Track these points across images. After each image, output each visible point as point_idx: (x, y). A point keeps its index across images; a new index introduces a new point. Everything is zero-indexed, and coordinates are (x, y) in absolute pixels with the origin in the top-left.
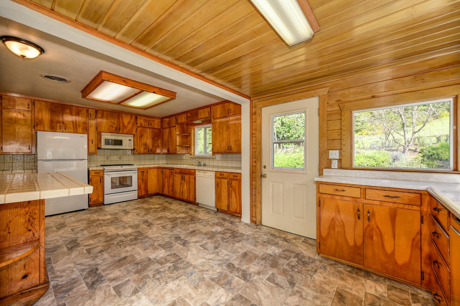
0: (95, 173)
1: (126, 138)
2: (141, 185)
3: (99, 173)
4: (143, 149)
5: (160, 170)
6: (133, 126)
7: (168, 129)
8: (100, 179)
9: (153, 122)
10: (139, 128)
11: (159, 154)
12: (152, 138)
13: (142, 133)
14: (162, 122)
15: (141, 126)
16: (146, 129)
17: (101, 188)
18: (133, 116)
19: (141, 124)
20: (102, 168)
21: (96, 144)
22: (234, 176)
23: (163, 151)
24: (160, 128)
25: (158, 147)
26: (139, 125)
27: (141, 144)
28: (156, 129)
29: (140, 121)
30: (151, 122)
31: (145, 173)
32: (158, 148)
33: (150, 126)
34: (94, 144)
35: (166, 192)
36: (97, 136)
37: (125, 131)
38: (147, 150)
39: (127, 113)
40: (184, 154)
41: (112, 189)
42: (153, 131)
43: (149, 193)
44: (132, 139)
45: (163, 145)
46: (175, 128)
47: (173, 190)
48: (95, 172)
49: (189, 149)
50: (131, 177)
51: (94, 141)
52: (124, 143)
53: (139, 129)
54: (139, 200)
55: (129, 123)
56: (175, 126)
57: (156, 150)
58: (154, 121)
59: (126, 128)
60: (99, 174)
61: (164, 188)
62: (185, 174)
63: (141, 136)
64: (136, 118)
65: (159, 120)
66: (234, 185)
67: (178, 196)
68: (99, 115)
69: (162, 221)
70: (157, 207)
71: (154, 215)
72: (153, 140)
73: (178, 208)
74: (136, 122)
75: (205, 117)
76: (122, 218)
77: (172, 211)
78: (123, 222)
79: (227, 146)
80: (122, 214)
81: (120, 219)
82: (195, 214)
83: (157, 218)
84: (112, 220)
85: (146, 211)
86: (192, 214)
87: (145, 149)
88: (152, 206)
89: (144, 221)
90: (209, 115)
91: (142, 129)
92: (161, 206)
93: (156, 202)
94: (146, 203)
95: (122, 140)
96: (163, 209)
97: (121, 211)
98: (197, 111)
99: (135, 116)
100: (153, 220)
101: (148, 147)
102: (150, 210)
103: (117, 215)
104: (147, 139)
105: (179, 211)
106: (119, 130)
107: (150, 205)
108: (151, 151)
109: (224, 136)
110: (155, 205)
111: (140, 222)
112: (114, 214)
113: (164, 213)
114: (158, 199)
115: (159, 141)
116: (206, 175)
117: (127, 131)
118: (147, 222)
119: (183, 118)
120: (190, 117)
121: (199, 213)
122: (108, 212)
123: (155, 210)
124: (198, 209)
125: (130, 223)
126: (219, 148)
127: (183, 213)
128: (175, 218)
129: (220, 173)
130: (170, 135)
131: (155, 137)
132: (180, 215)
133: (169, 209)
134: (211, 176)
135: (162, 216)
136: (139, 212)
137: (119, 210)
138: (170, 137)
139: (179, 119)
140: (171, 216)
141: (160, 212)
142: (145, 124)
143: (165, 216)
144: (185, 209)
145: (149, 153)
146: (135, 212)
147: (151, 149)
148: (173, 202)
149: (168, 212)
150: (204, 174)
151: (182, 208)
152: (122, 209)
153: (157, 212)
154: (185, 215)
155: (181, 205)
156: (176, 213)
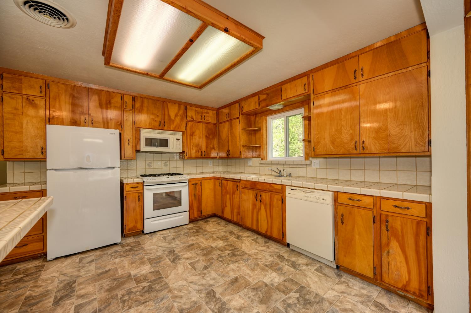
0: (132, 188)
1: (172, 136)
2: (192, 204)
3: (137, 187)
4: (194, 151)
5: (217, 182)
6: (182, 120)
7: (227, 123)
8: (139, 196)
9: (208, 115)
10: (189, 122)
11: (214, 158)
12: (206, 137)
13: (193, 129)
14: (218, 114)
15: (192, 120)
16: (199, 124)
17: (140, 209)
18: (182, 106)
19: (192, 118)
20: (140, 180)
21: (134, 145)
22: (395, 206)
23: (220, 154)
24: (215, 122)
25: (214, 148)
26: (189, 118)
27: (192, 144)
28: (211, 124)
29: (191, 113)
30: (204, 114)
31: (198, 187)
32: (213, 150)
33: (203, 120)
34: (131, 145)
35: (228, 215)
36: (135, 134)
37: (172, 127)
38: (200, 154)
39: (174, 102)
40: (250, 158)
41: (154, 210)
42: (206, 127)
43: (204, 214)
44: (180, 137)
45: (220, 147)
46: (238, 120)
47: (239, 213)
48: (132, 186)
49: (258, 150)
50: (180, 191)
51: (131, 140)
52: (170, 144)
53: (190, 124)
54: (191, 225)
55: (176, 116)
56: (238, 118)
57: (210, 154)
58: (208, 113)
59: (173, 121)
60: (137, 189)
61: (224, 208)
62: (263, 191)
63: (192, 134)
64: (186, 108)
65: (215, 112)
66: (399, 228)
67: (249, 224)
68: (138, 105)
69: (243, 296)
70: (220, 245)
71: (222, 270)
72: (207, 139)
73: (258, 252)
74: (186, 114)
75: (296, 95)
76: (168, 276)
77: (249, 261)
78: (170, 291)
79: (352, 143)
80: (168, 261)
81: (164, 279)
82: (297, 275)
83: (229, 283)
84: (150, 282)
85: (205, 256)
86: (292, 275)
87: (198, 152)
88: (212, 243)
89: (208, 293)
90: (305, 90)
91: (193, 124)
92: (226, 244)
93: (215, 233)
94: (201, 233)
95: (167, 140)
96: (232, 252)
97: (166, 252)
98: (279, 87)
99: (184, 107)
100: (225, 292)
101: (201, 150)
102: (210, 253)
103: (160, 264)
104: (200, 138)
105: (261, 261)
106: (163, 126)
107: (209, 241)
108: (205, 155)
109: (344, 123)
110: (216, 241)
111: (201, 293)
112: (155, 261)
113: (237, 264)
114: (216, 224)
115: (214, 141)
116: (310, 197)
117: (174, 127)
118: (215, 297)
119: (253, 104)
120: (265, 100)
121: (303, 273)
122: (148, 253)
123: (220, 254)
124: (295, 259)
125: (181, 297)
126: (331, 146)
127: (273, 272)
128: (266, 289)
129: (349, 196)
130: (230, 131)
131: (209, 135)
132: (271, 277)
133: (242, 254)
134: (326, 200)
135: (236, 276)
136: (195, 257)
137: (163, 249)
138: (231, 134)
139: (246, 106)
140: (253, 277)
141: (230, 263)
142: (197, 117)
143: (243, 276)
144: (271, 255)
145: (202, 157)
146: (188, 259)
147: (205, 152)
148: (242, 234)
149: (243, 263)
150: (305, 194)
151: (264, 254)
152: (167, 247)
153: (224, 261)
154: (280, 278)
155: (259, 243)
156: (259, 270)
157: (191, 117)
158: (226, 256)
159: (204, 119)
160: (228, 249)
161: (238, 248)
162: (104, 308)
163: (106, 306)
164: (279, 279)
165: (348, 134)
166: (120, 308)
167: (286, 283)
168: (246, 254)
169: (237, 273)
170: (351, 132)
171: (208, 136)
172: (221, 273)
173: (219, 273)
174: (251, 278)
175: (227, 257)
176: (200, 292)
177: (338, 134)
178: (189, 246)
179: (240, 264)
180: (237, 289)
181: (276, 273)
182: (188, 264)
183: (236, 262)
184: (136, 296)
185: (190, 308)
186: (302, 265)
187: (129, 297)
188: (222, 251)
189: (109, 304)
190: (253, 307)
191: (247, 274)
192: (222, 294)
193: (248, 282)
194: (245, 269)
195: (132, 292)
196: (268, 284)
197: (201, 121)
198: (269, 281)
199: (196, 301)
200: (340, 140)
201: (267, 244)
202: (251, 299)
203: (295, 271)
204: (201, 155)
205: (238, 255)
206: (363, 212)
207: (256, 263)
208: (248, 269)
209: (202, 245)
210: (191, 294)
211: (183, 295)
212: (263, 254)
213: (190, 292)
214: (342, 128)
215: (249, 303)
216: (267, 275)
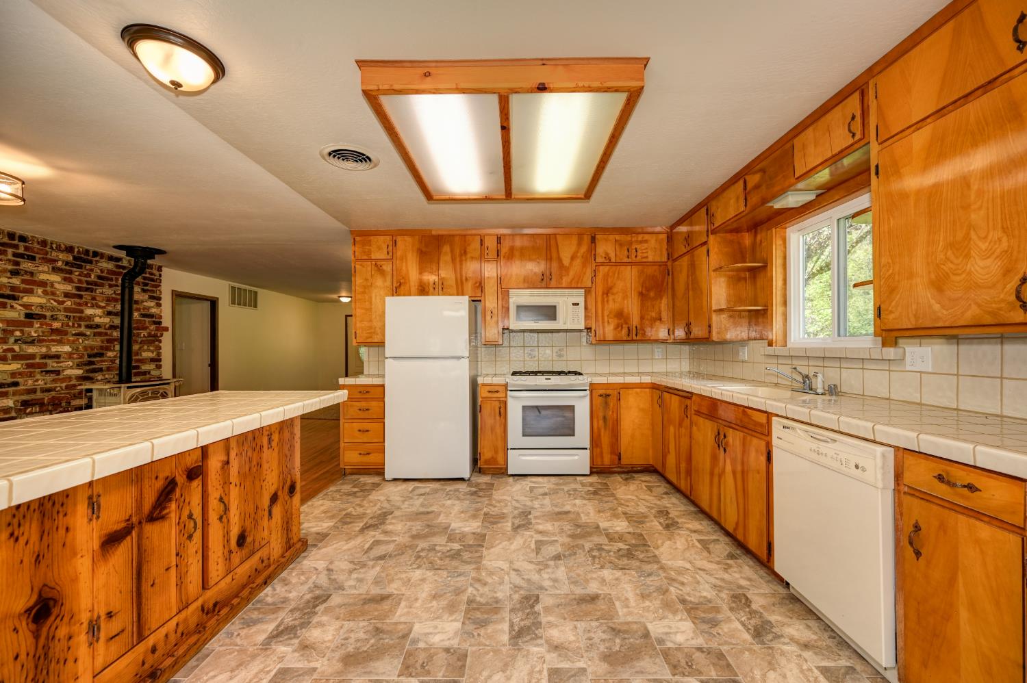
0: (490, 391)
1: (565, 298)
2: (599, 435)
3: (497, 392)
4: (612, 327)
5: (656, 395)
6: (584, 265)
7: (686, 258)
8: (500, 408)
9: (646, 245)
10: (601, 268)
11: (663, 341)
12: (641, 294)
13: (610, 280)
14: (670, 240)
15: (608, 261)
16: (622, 268)
17: (501, 429)
18: (585, 237)
19: (607, 257)
20: (502, 381)
21: (499, 319)
23: (675, 333)
24: (665, 259)
25: (660, 319)
26: (599, 260)
27: (606, 313)
28: (654, 263)
29: (605, 248)
30: (635, 246)
31: (612, 401)
32: (657, 323)
33: (633, 259)
34: (494, 319)
35: (671, 472)
36: (501, 299)
37: (565, 280)
38: (624, 331)
39: (569, 231)
40: (743, 342)
41: (523, 435)
42: (641, 273)
43: (624, 461)
44: (581, 300)
45: (675, 315)
46: (704, 249)
47: (689, 472)
48: (490, 388)
49: (760, 320)
50: (572, 407)
51: (494, 311)
52: (560, 313)
53: (602, 271)
54: (592, 479)
55: (573, 258)
57: (651, 331)
58: (646, 241)
59: (567, 269)
60: (496, 394)
61: (666, 453)
62: (729, 424)
63: (608, 291)
65: (663, 236)
68: (506, 249)
69: (580, 631)
70: (618, 529)
71: (581, 573)
72: (642, 300)
73: (688, 569)
74: (593, 253)
75: (830, 155)
76: (492, 547)
77: (651, 579)
78: (478, 569)
79: (1009, 286)
80: (508, 526)
81: (484, 549)
82: (747, 653)
83: (575, 599)
84: (463, 546)
85: (573, 538)
86: (732, 647)
87: (620, 328)
88: (605, 521)
89: (527, 598)
90: (854, 135)
91: (609, 270)
92: (631, 530)
93: (627, 504)
94: (600, 497)
95: (555, 307)
96: (628, 550)
97: (516, 512)
98: (788, 145)
99: (590, 237)
100: (556, 608)
101: (626, 323)
102: (587, 537)
103: (495, 526)
104: (625, 297)
105: (681, 588)
106: (548, 280)
107: (601, 514)
108: (636, 335)
109: (976, 217)
110: (615, 520)
111: (516, 592)
112: (492, 519)
113: (618, 574)
114: (644, 488)
115: (661, 303)
116: (826, 455)
117: (569, 280)
118: (532, 607)
119: (732, 202)
120: (757, 187)
121: (773, 657)
122: (491, 505)
123: (601, 545)
124: (779, 618)
125: (485, 584)
126: (932, 302)
127: (689, 619)
128: (638, 642)
129: (940, 468)
130: (692, 276)
131: (648, 290)
132: (673, 626)
133: (647, 560)
134: (864, 470)
135: (600, 592)
136: (554, 534)
137: (517, 505)
138: (692, 284)
139: (719, 210)
140: (630, 609)
141: (608, 565)
142: (618, 253)
143: (611, 599)
144: (715, 586)
145: (630, 338)
146: (541, 532)
147: (636, 327)
148: (685, 523)
149: (634, 577)
150: (814, 445)
151: (701, 577)
152: (524, 505)
153: (599, 558)
154: (692, 639)
155: (709, 552)
156: (659, 602)
157: (604, 256)
158: (610, 551)
159: (636, 257)
160: (626, 541)
161: (649, 546)
162: (395, 556)
163: (399, 555)
164: (688, 640)
165: (993, 253)
166: (410, 563)
167: (697, 655)
168: (658, 562)
169: (605, 588)
170: (1005, 244)
171: (644, 292)
172: (575, 576)
173: (572, 574)
174: (625, 610)
175: (612, 553)
176: (517, 589)
177: (957, 258)
178: (560, 513)
179: (627, 576)
180: (582, 614)
181: (692, 625)
182: (533, 542)
183: (622, 569)
184: (434, 557)
185: (484, 605)
186: (787, 640)
187: (427, 555)
188: (611, 539)
189: (403, 553)
190: (582, 657)
191: (623, 598)
192: (547, 610)
193: (611, 613)
194: (629, 589)
195: (435, 549)
196: (652, 634)
197: (630, 260)
198: (660, 632)
199: (500, 600)
200: (964, 276)
201: (730, 562)
202: (590, 642)
203: (753, 644)
204: (628, 335)
205: (638, 559)
206: (985, 531)
207: (664, 587)
208: (635, 590)
209: (583, 519)
210: (502, 587)
211: (490, 582)
212: (697, 576)
213: (501, 583)
214: (972, 232)
215: (582, 646)
216: (667, 620)
